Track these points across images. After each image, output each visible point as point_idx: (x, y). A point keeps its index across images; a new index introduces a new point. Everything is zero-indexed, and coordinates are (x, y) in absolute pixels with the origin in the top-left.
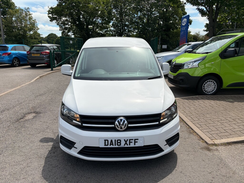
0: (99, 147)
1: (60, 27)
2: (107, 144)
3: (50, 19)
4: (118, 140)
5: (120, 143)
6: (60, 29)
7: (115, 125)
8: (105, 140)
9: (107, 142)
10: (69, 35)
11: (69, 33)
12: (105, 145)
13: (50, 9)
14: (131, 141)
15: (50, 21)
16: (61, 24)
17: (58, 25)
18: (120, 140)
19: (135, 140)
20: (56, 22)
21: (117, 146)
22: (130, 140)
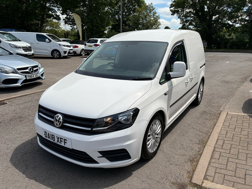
1: (181, 20)
3: (172, 13)
4: (52, 135)
5: (54, 138)
6: (180, 22)
7: (54, 120)
8: (45, 132)
10: (190, 28)
11: (190, 25)
13: (173, 2)
14: (62, 140)
15: (172, 14)
16: (182, 16)
17: (179, 18)
19: (64, 140)
20: (177, 16)
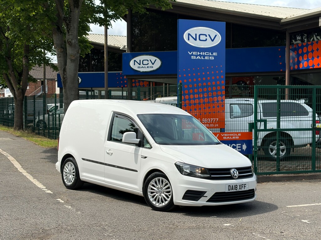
0: (225, 192)
2: (229, 189)
4: (236, 185)
5: (237, 187)
7: (231, 175)
8: (229, 186)
9: (230, 187)
12: (229, 190)
18: (237, 185)
19: (245, 185)
21: (235, 191)
22: (242, 185)
